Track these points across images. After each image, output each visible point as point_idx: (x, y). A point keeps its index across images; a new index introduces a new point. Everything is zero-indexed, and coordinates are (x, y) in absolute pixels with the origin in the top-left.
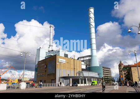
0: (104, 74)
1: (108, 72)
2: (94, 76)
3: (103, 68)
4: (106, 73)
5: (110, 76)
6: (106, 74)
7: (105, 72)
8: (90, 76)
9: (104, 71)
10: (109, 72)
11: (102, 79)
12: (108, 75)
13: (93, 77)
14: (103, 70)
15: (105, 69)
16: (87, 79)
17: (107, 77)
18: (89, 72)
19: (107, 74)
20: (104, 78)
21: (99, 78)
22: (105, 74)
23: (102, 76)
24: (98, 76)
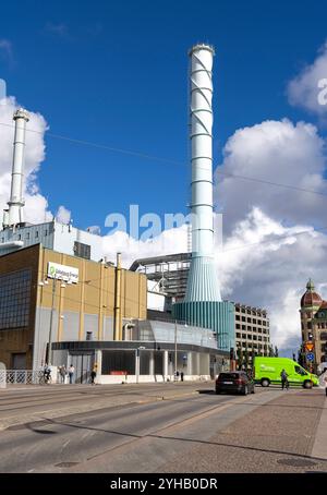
0: (238, 335)
1: (257, 326)
2: (198, 343)
3: (238, 310)
4: (247, 332)
5: (263, 343)
6: (250, 337)
7: (244, 327)
8: (179, 341)
9: (241, 323)
10: (262, 327)
11: (232, 357)
12: (255, 338)
13: (195, 348)
14: (238, 318)
15: (246, 315)
16: (166, 354)
17: (250, 350)
18: (179, 326)
19: (252, 333)
20: (238, 352)
21: (220, 353)
22: (244, 337)
23: (232, 343)
24: (213, 345)
